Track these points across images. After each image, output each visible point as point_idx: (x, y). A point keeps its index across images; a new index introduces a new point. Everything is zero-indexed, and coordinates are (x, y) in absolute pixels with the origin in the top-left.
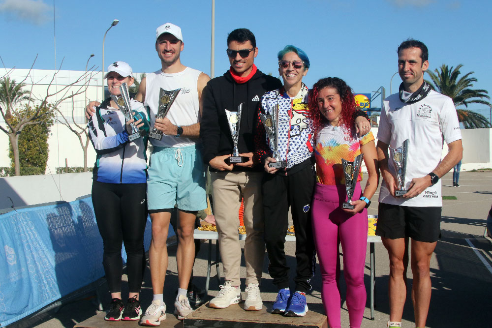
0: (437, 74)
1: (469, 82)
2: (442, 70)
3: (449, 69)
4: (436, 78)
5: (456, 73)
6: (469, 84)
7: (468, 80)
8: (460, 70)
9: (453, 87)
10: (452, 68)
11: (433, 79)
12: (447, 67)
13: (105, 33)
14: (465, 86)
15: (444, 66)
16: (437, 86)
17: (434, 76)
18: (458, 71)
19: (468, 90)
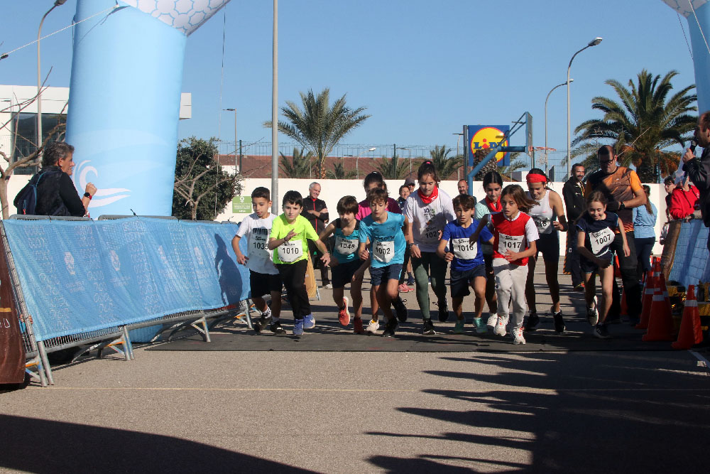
0: (630, 90)
1: (688, 103)
2: (640, 82)
3: (653, 79)
4: (629, 95)
5: (665, 88)
6: (689, 106)
7: (686, 98)
8: (672, 81)
9: (659, 112)
10: (658, 77)
11: (622, 97)
12: (650, 76)
13: (42, 17)
14: (680, 111)
15: (644, 73)
16: (630, 110)
17: (625, 91)
18: (668, 84)
19: (685, 117)
